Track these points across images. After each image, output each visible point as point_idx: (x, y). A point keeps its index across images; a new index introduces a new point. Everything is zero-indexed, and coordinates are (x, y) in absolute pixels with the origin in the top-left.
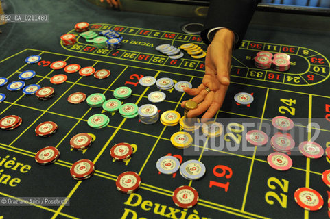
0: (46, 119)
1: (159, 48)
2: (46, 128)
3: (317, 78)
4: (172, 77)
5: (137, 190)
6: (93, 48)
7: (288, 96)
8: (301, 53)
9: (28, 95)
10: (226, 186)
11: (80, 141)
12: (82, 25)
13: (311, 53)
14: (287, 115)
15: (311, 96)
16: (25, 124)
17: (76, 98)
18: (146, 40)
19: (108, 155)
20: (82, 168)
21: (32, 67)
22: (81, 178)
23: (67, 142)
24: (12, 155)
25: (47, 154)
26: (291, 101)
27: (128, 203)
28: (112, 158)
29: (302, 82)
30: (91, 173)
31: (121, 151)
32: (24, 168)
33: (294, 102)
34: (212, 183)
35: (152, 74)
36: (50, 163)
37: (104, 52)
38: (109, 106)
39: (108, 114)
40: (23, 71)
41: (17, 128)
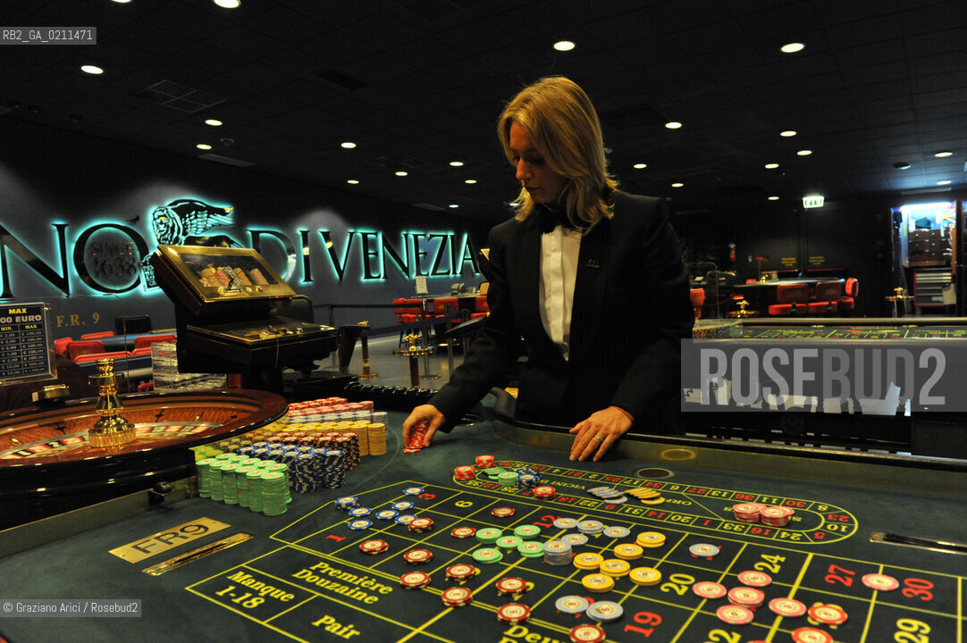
0: (420, 547)
1: (595, 491)
2: (417, 555)
3: (829, 536)
4: (605, 522)
5: (522, 622)
6: (496, 484)
7: (774, 553)
8: (815, 508)
9: (401, 525)
10: (648, 633)
11: (460, 571)
12: (485, 458)
13: (830, 509)
14: (766, 571)
15: (811, 555)
16: (391, 551)
17: (462, 532)
18: (576, 482)
19: (493, 589)
20: (456, 595)
21: (410, 498)
22: (454, 604)
23: (444, 571)
24: (371, 577)
25: (414, 578)
26: (777, 558)
27: (510, 632)
28: (497, 590)
29: (803, 538)
30: (467, 601)
31: (513, 584)
32: (383, 589)
33: (783, 559)
34: (628, 628)
35: (576, 517)
36: (417, 588)
37: (512, 491)
38: (504, 542)
39: (503, 550)
40: (398, 501)
41: (382, 554)
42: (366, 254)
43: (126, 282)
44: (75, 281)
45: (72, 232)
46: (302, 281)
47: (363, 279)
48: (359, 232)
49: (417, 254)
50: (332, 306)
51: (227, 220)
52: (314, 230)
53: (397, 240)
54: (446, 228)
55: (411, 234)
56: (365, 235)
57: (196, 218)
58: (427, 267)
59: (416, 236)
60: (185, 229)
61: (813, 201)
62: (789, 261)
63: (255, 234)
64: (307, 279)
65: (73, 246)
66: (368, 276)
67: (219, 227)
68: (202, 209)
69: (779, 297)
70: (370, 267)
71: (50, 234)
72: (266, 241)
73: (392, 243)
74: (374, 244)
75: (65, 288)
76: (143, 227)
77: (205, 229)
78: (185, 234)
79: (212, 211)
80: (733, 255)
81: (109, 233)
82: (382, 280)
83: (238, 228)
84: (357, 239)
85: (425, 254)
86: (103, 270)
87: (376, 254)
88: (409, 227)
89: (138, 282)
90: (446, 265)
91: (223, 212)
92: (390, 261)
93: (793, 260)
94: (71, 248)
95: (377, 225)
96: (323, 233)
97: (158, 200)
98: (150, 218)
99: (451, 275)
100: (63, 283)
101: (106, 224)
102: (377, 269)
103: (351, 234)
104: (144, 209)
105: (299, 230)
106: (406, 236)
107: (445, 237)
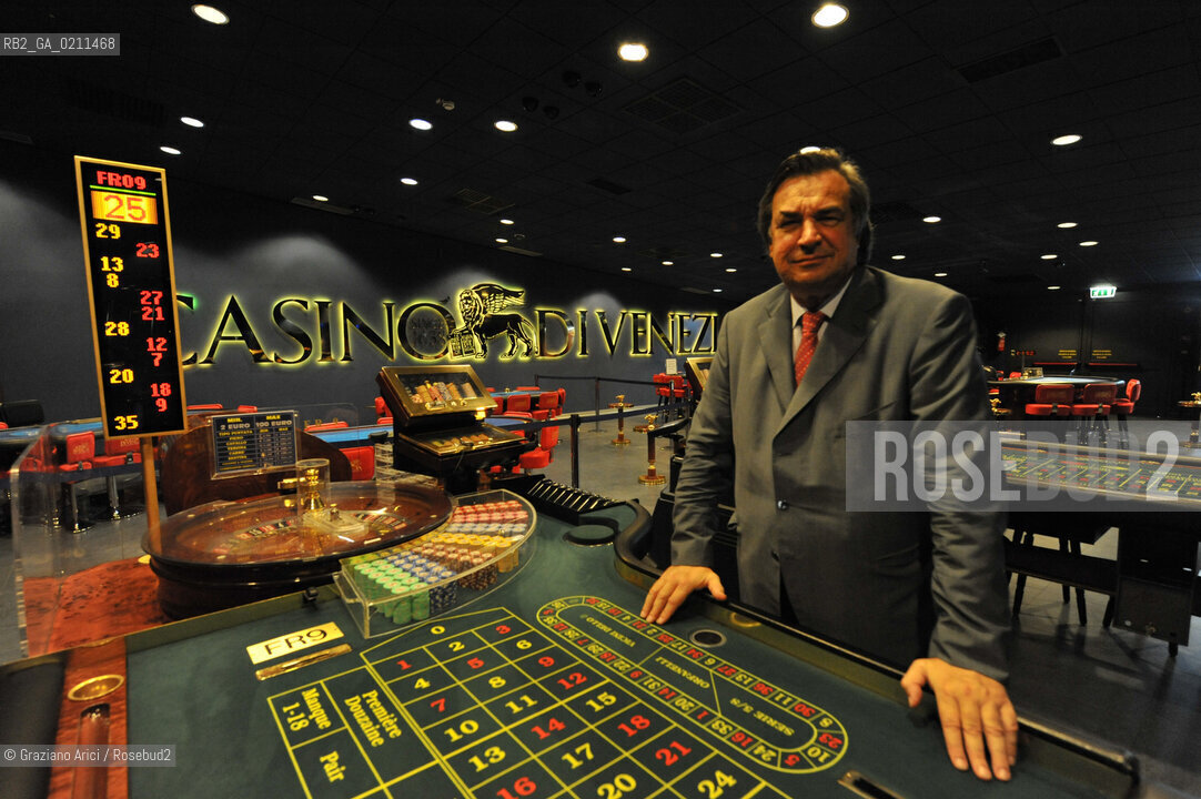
42: (636, 332)
43: (438, 350)
44: (398, 349)
45: (398, 310)
46: (579, 354)
47: (631, 354)
48: (631, 313)
49: (682, 332)
50: (599, 379)
51: (519, 301)
52: (592, 309)
53: (665, 320)
54: (710, 310)
55: (678, 315)
56: (635, 315)
57: (494, 299)
58: (690, 345)
59: (681, 317)
60: (485, 309)
61: (1103, 291)
62: (1068, 354)
63: (542, 313)
64: (584, 352)
65: (398, 321)
66: (636, 351)
67: (513, 307)
68: (499, 292)
69: (1038, 396)
70: (639, 343)
71: (381, 310)
72: (551, 319)
73: (659, 323)
74: (643, 323)
75: (391, 355)
76: (452, 307)
77: (501, 309)
78: (485, 312)
79: (508, 294)
80: (1001, 345)
81: (426, 311)
82: (648, 355)
83: (528, 308)
84: (629, 318)
85: (689, 332)
86: (419, 340)
87: (645, 332)
88: (675, 310)
89: (446, 351)
90: (708, 343)
91: (516, 295)
92: (656, 337)
93: (1073, 352)
94: (396, 322)
95: (646, 307)
96: (599, 313)
97: (464, 284)
98: (458, 299)
99: (712, 352)
100: (389, 350)
101: (423, 303)
102: (644, 345)
103: (624, 314)
104: (454, 292)
105: (579, 310)
106: (673, 317)
107: (709, 318)
